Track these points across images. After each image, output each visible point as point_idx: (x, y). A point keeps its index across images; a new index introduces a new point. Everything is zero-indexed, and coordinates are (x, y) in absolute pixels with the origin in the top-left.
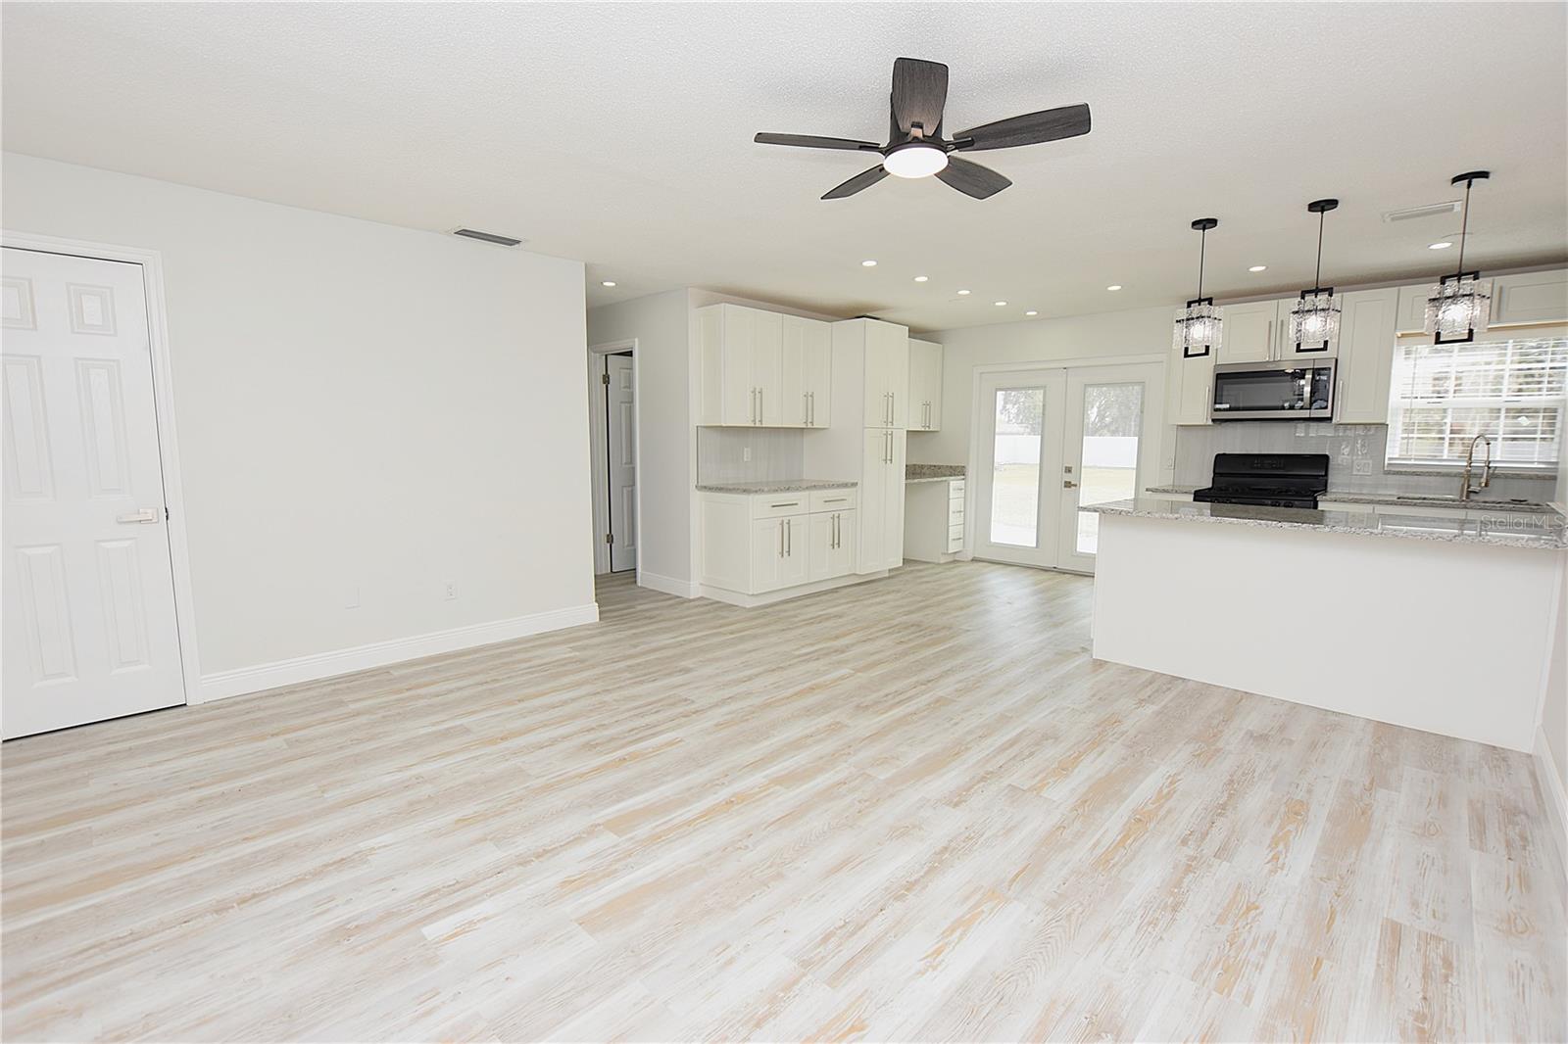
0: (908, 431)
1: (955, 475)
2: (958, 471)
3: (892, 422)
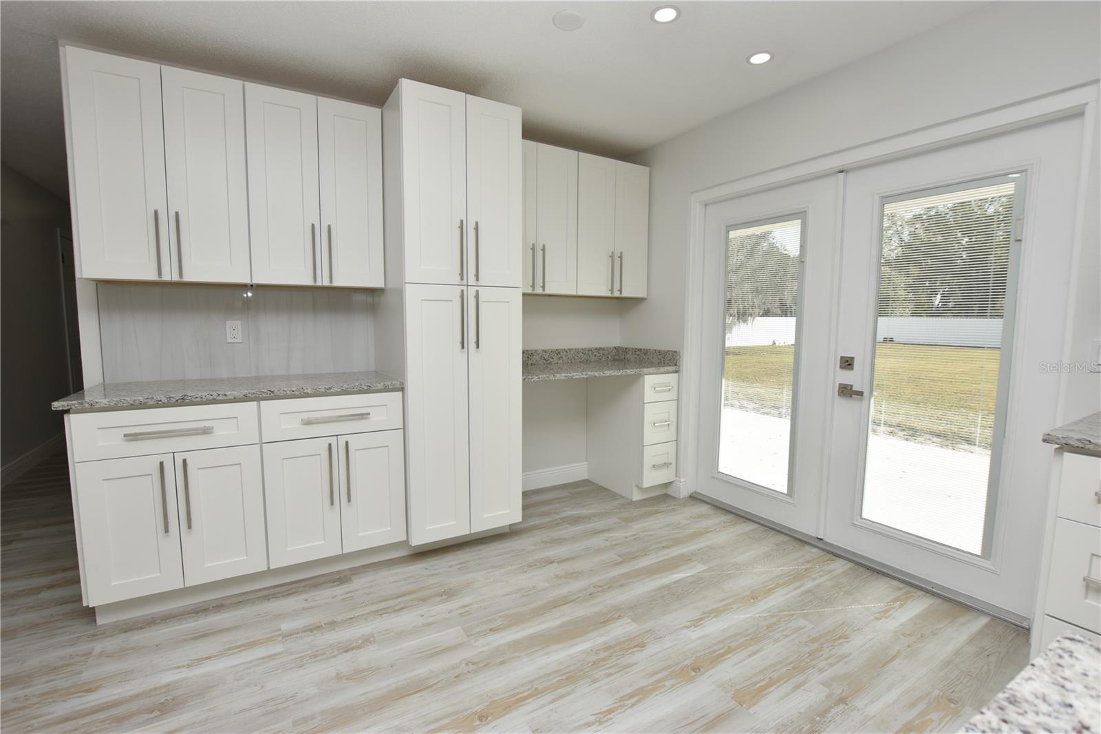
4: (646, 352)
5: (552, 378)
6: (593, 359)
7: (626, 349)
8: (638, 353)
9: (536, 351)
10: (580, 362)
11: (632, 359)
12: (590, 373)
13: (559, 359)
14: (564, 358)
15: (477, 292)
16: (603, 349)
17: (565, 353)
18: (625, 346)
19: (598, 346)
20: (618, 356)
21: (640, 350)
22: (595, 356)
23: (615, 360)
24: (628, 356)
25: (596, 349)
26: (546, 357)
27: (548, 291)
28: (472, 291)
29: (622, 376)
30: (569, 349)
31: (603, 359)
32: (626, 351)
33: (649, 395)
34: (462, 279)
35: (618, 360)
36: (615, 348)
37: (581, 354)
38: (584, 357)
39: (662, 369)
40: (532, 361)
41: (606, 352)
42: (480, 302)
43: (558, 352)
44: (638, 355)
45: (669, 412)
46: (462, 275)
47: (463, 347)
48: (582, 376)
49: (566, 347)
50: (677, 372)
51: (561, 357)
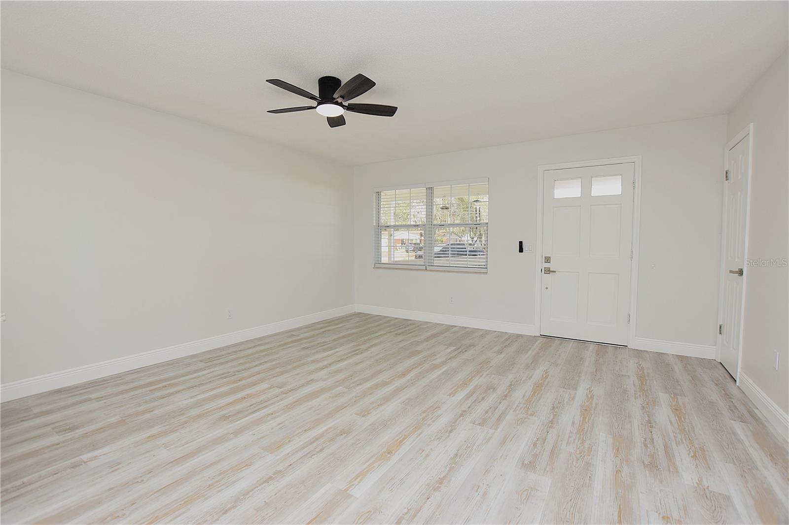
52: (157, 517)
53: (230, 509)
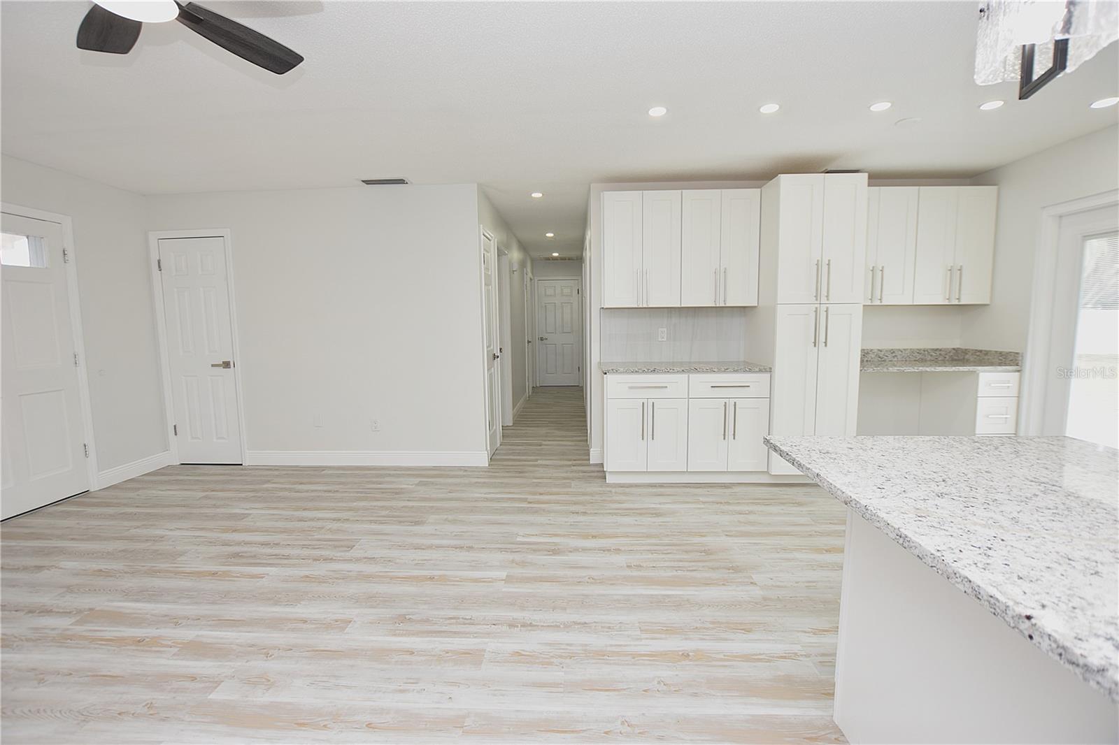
0: (864, 306)
1: (1006, 365)
2: (1009, 360)
3: (827, 296)
4: (987, 353)
5: (885, 370)
6: (929, 358)
7: (966, 350)
8: (978, 354)
9: (871, 350)
10: (915, 361)
11: (972, 360)
12: (921, 368)
13: (894, 357)
14: (899, 357)
15: (827, 308)
16: (941, 350)
17: (900, 353)
18: (963, 347)
19: (935, 347)
20: (958, 356)
21: (981, 351)
22: (931, 355)
23: (953, 360)
24: (967, 357)
25: (933, 350)
26: (881, 356)
27: (884, 303)
28: (824, 308)
29: (954, 371)
30: (904, 349)
31: (940, 359)
32: (965, 352)
33: (982, 390)
34: (817, 300)
35: (956, 360)
36: (954, 349)
37: (917, 354)
38: (919, 357)
39: (1000, 368)
40: (868, 359)
41: (943, 353)
42: (829, 315)
43: (893, 351)
44: (978, 356)
45: (1007, 407)
46: (816, 296)
47: (815, 346)
48: (913, 370)
49: (901, 348)
50: (1019, 371)
51: (896, 356)
52: (634, 658)
53: (579, 624)
